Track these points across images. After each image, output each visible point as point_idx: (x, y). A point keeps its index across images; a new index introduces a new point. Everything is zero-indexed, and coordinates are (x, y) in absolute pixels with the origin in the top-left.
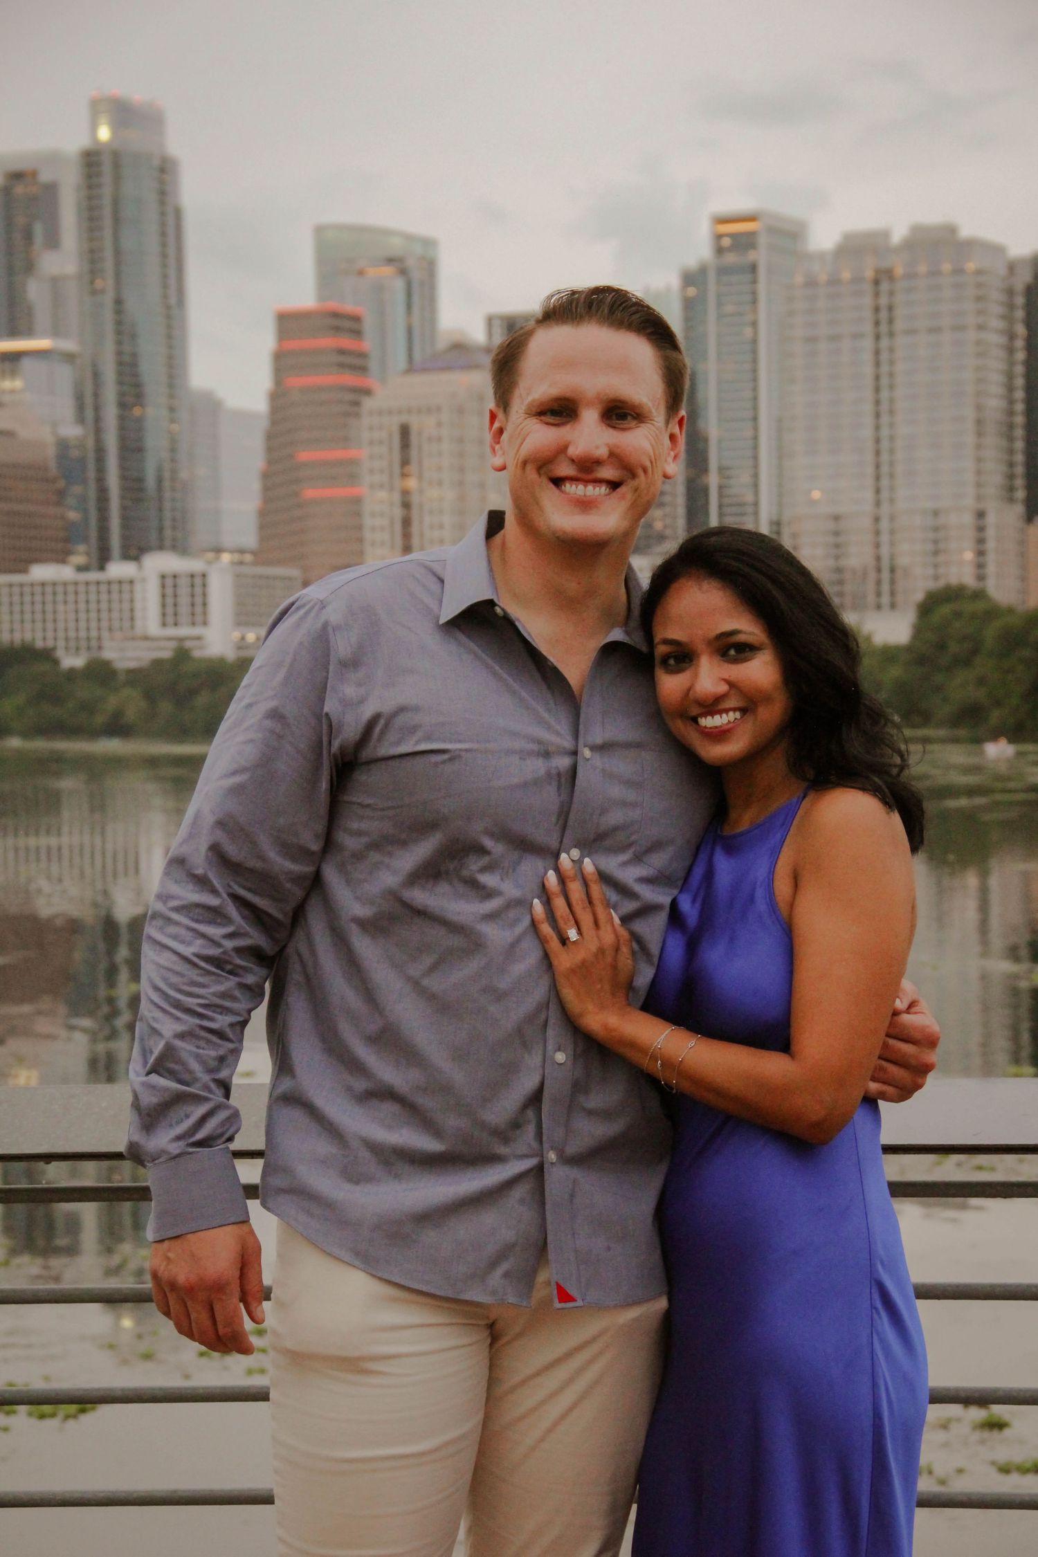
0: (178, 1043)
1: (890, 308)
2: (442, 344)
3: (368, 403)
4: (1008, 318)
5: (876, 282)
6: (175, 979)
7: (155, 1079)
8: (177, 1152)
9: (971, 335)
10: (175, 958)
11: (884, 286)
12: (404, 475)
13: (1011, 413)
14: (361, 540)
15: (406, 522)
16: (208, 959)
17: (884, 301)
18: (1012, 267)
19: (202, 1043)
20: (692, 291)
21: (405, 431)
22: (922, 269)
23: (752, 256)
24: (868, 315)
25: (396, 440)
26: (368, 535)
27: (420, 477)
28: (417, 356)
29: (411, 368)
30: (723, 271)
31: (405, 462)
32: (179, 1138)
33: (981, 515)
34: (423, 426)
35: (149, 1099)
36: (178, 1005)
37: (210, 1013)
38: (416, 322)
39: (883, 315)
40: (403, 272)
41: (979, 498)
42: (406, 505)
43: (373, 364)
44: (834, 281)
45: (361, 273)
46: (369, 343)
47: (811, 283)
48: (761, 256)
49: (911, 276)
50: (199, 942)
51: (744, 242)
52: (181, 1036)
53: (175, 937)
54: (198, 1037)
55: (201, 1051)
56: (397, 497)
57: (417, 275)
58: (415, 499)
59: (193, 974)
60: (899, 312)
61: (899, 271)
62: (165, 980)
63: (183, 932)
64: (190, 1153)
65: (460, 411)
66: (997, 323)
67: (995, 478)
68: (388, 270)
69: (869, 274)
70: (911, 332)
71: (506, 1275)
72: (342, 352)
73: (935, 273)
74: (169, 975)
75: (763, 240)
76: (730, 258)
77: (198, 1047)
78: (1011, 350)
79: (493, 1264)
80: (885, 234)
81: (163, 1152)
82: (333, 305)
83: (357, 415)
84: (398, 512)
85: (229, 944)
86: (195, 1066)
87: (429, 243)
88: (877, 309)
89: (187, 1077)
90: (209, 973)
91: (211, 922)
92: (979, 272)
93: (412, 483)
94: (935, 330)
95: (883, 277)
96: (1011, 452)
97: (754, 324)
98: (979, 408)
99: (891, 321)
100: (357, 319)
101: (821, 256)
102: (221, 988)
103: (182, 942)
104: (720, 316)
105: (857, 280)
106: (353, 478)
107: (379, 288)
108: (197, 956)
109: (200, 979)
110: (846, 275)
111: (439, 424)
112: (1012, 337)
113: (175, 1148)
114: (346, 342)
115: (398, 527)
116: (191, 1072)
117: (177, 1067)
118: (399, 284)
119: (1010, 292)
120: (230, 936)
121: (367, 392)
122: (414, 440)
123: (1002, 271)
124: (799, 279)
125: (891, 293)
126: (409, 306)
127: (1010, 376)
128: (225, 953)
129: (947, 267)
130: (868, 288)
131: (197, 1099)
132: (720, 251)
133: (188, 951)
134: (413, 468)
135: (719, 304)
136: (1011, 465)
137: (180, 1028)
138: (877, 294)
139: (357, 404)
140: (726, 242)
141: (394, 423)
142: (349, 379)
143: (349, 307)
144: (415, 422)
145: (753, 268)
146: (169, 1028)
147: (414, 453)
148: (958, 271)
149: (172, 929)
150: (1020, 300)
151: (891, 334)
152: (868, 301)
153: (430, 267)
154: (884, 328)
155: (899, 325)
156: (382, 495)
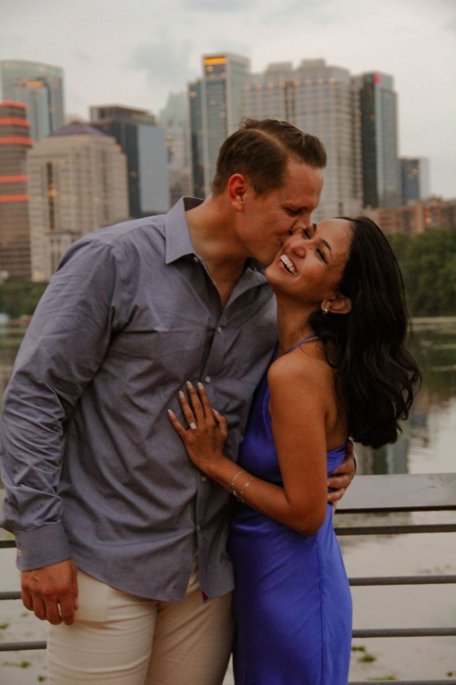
0: (35, 468)
1: (293, 102)
2: (67, 121)
3: (30, 153)
4: (352, 106)
5: (286, 89)
6: (30, 435)
7: (24, 487)
8: (40, 525)
9: (333, 115)
10: (29, 424)
11: (290, 91)
12: (50, 189)
13: (354, 154)
14: (28, 222)
15: (52, 213)
16: (47, 425)
17: (290, 98)
18: (353, 80)
19: (46, 468)
20: (194, 94)
21: (50, 167)
22: (308, 81)
23: (223, 76)
24: (282, 105)
25: (45, 171)
26: (32, 220)
27: (58, 189)
28: (55, 128)
29: (52, 134)
30: (209, 84)
31: (50, 182)
32: (39, 517)
33: (341, 205)
34: (59, 163)
35: (21, 499)
36: (33, 449)
37: (50, 453)
38: (54, 109)
39: (290, 105)
40: (46, 85)
41: (340, 196)
42: (51, 204)
43: (32, 132)
44: (265, 88)
45: (24, 85)
46: (29, 121)
47: (253, 89)
48: (228, 76)
49: (303, 85)
50: (42, 416)
51: (219, 69)
52: (37, 465)
53: (28, 413)
54: (44, 465)
55: (46, 472)
56: (46, 200)
57: (53, 86)
58: (56, 201)
59: (40, 433)
60: (298, 103)
61: (297, 82)
62: (23, 435)
63: (32, 411)
64: (46, 525)
65: (78, 156)
66: (346, 109)
67: (347, 186)
68: (38, 84)
69: (282, 84)
70: (304, 114)
71: (175, 587)
72: (15, 126)
73: (315, 84)
74: (26, 433)
75: (229, 68)
76: (213, 77)
77: (45, 470)
78: (353, 122)
79: (169, 582)
80: (289, 65)
81: (32, 525)
82: (10, 102)
83: (24, 158)
84: (47, 208)
85: (57, 417)
86: (44, 480)
87: (59, 70)
88: (286, 102)
89: (40, 486)
90: (48, 431)
91: (46, 406)
92: (337, 83)
93: (54, 193)
94: (316, 112)
95: (289, 86)
96: (355, 173)
97: (225, 110)
98: (339, 151)
99: (293, 108)
100: (22, 109)
101: (257, 76)
102: (53, 439)
103: (33, 416)
104: (209, 106)
105: (276, 87)
106: (23, 191)
107: (34, 93)
108: (42, 423)
109: (44, 435)
110: (271, 85)
111: (67, 163)
112: (353, 115)
113: (37, 523)
114: (17, 121)
115: (47, 216)
116: (42, 483)
117: (35, 481)
118: (43, 91)
119: (352, 93)
120: (57, 413)
121: (29, 146)
122: (54, 171)
123: (347, 82)
124: (247, 87)
125: (293, 94)
126: (49, 103)
127: (353, 135)
128: (55, 421)
129: (320, 81)
130: (282, 92)
131: (47, 497)
132: (207, 73)
133: (37, 421)
134: (54, 185)
135: (208, 100)
136: (355, 179)
137: (35, 460)
138: (286, 94)
139: (24, 152)
140: (210, 69)
141: (43, 162)
142: (20, 140)
143: (18, 102)
144: (55, 162)
145: (224, 82)
146: (30, 460)
147: (54, 178)
148: (326, 83)
149: (26, 409)
150: (357, 97)
151: (294, 115)
152: (282, 98)
153: (60, 82)
154: (290, 112)
155: (298, 110)
156: (39, 199)
